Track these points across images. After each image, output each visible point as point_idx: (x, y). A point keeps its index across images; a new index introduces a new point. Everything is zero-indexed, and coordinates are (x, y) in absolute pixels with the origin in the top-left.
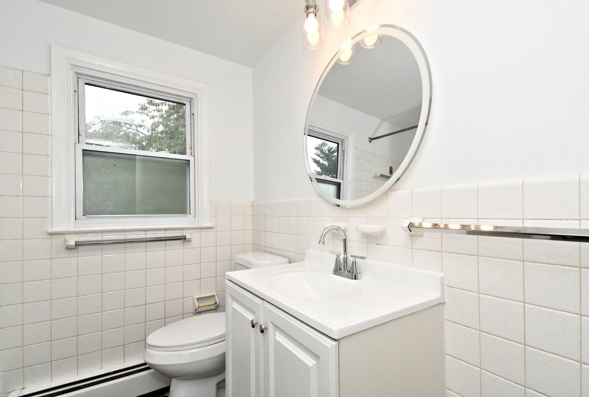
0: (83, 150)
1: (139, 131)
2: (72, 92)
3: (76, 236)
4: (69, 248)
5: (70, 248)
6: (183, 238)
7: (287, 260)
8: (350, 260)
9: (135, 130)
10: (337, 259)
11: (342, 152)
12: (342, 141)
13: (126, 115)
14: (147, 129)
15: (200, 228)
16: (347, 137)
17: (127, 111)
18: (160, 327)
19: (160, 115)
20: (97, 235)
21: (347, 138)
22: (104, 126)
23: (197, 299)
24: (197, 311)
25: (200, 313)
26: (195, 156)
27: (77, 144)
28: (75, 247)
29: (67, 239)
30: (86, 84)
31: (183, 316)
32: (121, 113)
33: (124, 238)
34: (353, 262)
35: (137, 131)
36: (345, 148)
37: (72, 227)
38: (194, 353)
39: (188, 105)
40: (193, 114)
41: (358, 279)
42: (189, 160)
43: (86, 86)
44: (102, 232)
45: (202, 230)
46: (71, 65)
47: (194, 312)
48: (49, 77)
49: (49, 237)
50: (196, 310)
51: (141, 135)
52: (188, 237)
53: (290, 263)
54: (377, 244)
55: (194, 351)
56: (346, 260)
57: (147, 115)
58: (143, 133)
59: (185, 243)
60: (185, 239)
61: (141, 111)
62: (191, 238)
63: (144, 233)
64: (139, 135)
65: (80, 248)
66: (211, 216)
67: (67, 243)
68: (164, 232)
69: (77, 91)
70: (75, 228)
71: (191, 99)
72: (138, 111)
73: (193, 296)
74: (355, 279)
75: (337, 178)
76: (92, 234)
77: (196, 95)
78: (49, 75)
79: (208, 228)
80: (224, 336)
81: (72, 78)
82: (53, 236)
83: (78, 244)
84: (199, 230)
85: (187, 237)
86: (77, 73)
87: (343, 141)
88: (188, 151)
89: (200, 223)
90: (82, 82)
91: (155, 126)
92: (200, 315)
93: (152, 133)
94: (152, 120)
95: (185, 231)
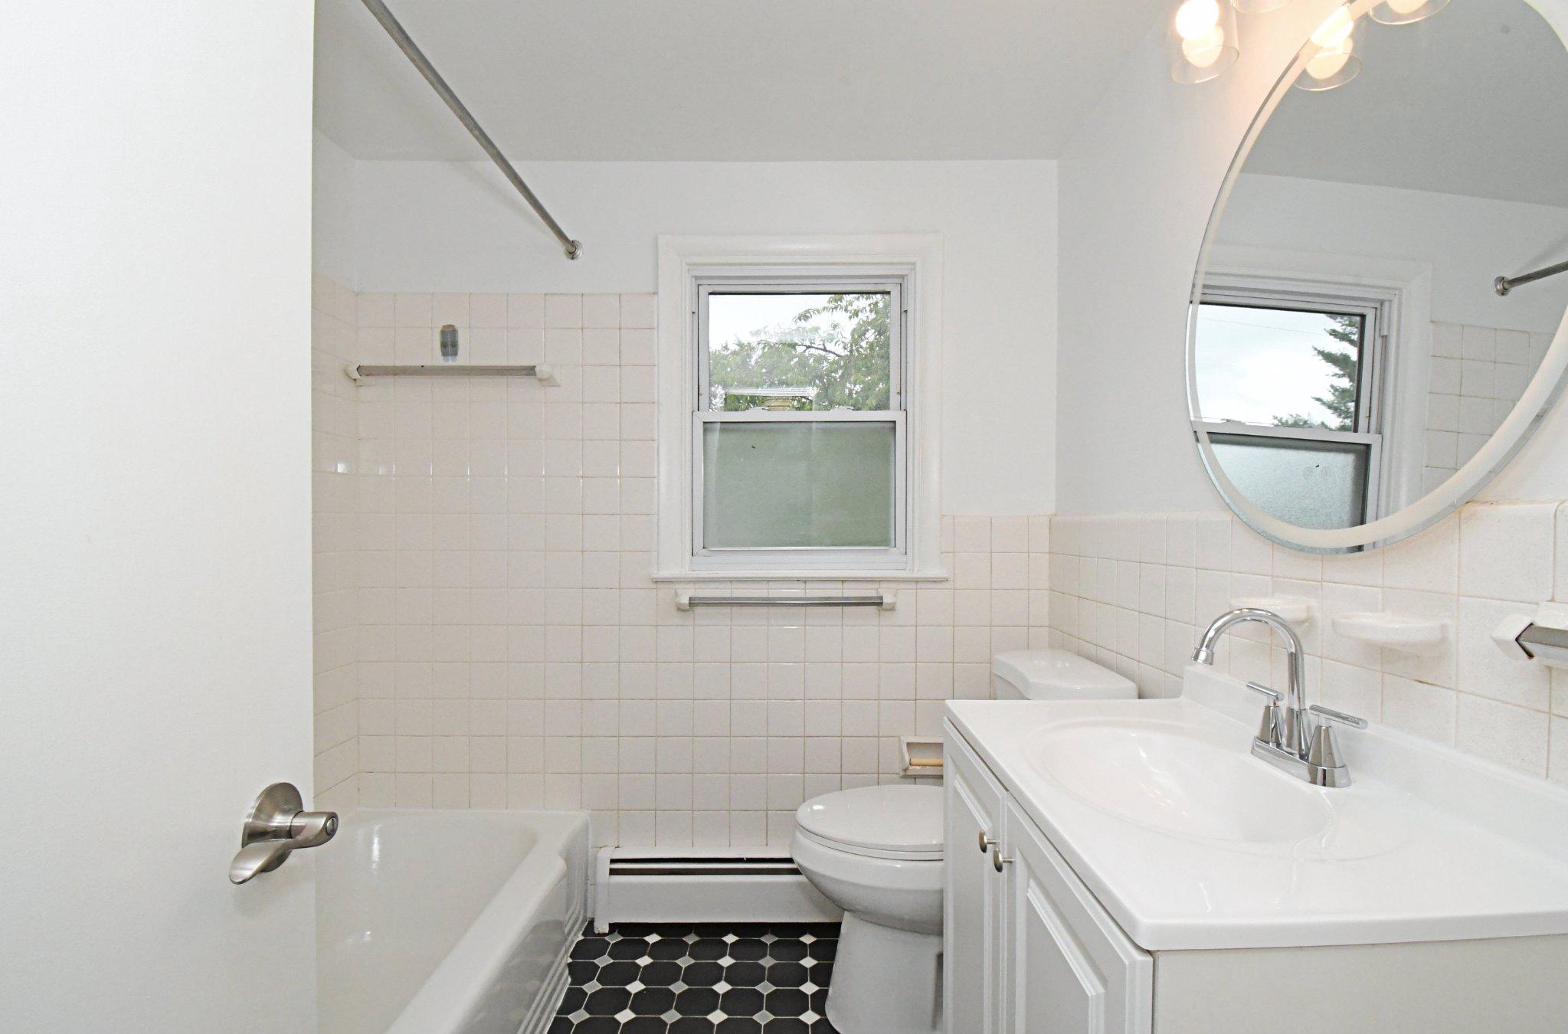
0: (704, 423)
1: (828, 349)
2: (688, 315)
3: (691, 586)
4: (680, 609)
5: (682, 608)
6: (878, 603)
7: (1131, 686)
8: (1311, 719)
9: (821, 349)
10: (1268, 708)
11: (1379, 341)
12: (1378, 305)
13: (805, 320)
14: (843, 342)
15: (917, 581)
16: (1400, 289)
17: (808, 311)
18: (829, 791)
19: (870, 305)
20: (722, 585)
21: (1397, 293)
22: (766, 350)
23: (909, 744)
24: (908, 773)
25: (915, 778)
26: (908, 410)
27: (696, 412)
28: (688, 607)
29: (679, 591)
30: (710, 294)
31: (878, 778)
32: (798, 316)
33: (766, 596)
34: (1319, 728)
35: (825, 350)
36: (1389, 329)
37: (687, 569)
38: (899, 870)
39: (895, 293)
40: (906, 311)
41: (1333, 785)
42: (895, 422)
43: (711, 297)
44: (731, 581)
45: (920, 585)
46: (687, 264)
47: (902, 774)
48: (656, 297)
49: (654, 586)
50: (905, 770)
51: (831, 357)
52: (887, 599)
53: (1140, 697)
54: (1420, 682)
55: (899, 865)
56: (1294, 715)
57: (846, 310)
58: (835, 354)
59: (882, 612)
60: (881, 604)
61: (832, 305)
62: (895, 603)
63: (802, 585)
64: (826, 359)
65: (698, 610)
66: (942, 553)
67: (677, 600)
68: (839, 585)
69: (697, 313)
70: (691, 572)
71: (902, 277)
72: (827, 305)
73: (899, 738)
74: (1324, 785)
75: (1356, 430)
76: (716, 585)
77: (913, 267)
78: (655, 293)
79: (934, 581)
80: (941, 849)
81: (689, 287)
82: (660, 586)
83: (693, 603)
84: (913, 585)
85: (885, 601)
86: (697, 278)
87: (1382, 304)
88: (894, 400)
89: (916, 569)
90: (703, 291)
91: (859, 334)
92: (916, 786)
93: (851, 351)
94: (855, 321)
95: (883, 585)
